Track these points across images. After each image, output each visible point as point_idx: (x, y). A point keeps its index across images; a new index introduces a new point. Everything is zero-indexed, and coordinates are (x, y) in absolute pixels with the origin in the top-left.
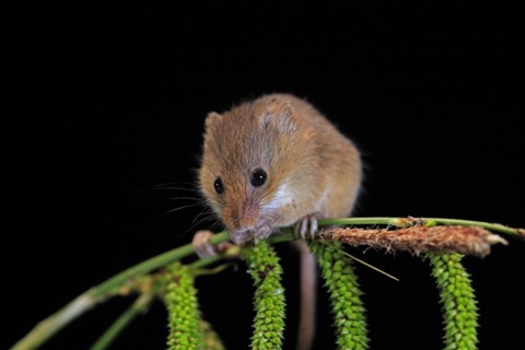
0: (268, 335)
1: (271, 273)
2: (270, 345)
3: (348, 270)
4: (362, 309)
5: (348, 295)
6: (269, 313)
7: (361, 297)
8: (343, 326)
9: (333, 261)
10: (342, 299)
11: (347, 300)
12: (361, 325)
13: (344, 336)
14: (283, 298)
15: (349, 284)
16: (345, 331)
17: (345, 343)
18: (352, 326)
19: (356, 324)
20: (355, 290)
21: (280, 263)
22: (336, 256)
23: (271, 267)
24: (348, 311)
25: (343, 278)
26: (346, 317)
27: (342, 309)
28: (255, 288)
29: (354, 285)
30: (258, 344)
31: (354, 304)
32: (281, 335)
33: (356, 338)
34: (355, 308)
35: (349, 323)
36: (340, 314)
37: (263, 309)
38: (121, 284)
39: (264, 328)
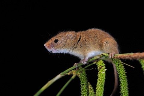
0: (100, 83)
1: (102, 68)
2: (101, 86)
3: (122, 67)
4: (126, 77)
5: (122, 73)
6: (101, 78)
7: (126, 74)
8: (121, 81)
9: (119, 65)
10: (121, 75)
11: (122, 75)
12: (126, 81)
13: (122, 83)
14: (105, 74)
15: (123, 71)
16: (122, 82)
17: (122, 85)
18: (123, 81)
19: (124, 80)
20: (124, 72)
21: (105, 65)
22: (119, 64)
23: (103, 67)
24: (122, 77)
25: (121, 69)
26: (122, 79)
27: (121, 77)
28: (98, 72)
29: (124, 71)
30: (98, 86)
31: (124, 76)
32: (104, 83)
33: (125, 84)
34: (124, 77)
35: (123, 80)
36: (120, 78)
37: (100, 77)
38: (68, 72)
39: (99, 81)
